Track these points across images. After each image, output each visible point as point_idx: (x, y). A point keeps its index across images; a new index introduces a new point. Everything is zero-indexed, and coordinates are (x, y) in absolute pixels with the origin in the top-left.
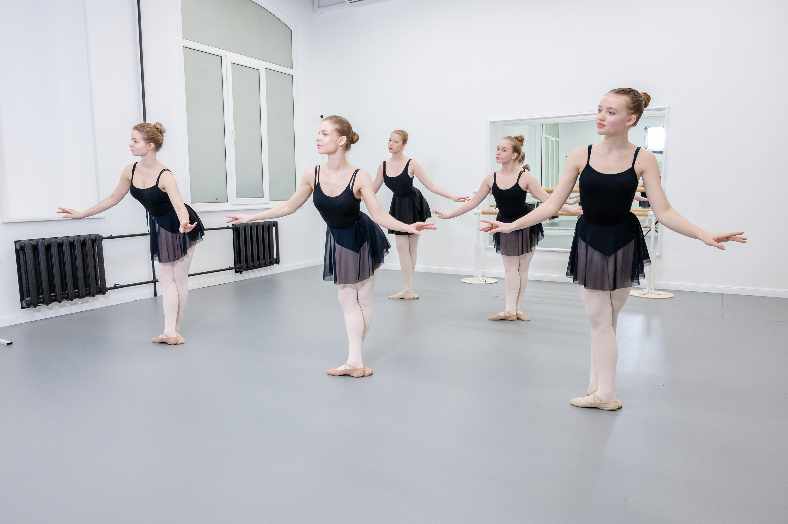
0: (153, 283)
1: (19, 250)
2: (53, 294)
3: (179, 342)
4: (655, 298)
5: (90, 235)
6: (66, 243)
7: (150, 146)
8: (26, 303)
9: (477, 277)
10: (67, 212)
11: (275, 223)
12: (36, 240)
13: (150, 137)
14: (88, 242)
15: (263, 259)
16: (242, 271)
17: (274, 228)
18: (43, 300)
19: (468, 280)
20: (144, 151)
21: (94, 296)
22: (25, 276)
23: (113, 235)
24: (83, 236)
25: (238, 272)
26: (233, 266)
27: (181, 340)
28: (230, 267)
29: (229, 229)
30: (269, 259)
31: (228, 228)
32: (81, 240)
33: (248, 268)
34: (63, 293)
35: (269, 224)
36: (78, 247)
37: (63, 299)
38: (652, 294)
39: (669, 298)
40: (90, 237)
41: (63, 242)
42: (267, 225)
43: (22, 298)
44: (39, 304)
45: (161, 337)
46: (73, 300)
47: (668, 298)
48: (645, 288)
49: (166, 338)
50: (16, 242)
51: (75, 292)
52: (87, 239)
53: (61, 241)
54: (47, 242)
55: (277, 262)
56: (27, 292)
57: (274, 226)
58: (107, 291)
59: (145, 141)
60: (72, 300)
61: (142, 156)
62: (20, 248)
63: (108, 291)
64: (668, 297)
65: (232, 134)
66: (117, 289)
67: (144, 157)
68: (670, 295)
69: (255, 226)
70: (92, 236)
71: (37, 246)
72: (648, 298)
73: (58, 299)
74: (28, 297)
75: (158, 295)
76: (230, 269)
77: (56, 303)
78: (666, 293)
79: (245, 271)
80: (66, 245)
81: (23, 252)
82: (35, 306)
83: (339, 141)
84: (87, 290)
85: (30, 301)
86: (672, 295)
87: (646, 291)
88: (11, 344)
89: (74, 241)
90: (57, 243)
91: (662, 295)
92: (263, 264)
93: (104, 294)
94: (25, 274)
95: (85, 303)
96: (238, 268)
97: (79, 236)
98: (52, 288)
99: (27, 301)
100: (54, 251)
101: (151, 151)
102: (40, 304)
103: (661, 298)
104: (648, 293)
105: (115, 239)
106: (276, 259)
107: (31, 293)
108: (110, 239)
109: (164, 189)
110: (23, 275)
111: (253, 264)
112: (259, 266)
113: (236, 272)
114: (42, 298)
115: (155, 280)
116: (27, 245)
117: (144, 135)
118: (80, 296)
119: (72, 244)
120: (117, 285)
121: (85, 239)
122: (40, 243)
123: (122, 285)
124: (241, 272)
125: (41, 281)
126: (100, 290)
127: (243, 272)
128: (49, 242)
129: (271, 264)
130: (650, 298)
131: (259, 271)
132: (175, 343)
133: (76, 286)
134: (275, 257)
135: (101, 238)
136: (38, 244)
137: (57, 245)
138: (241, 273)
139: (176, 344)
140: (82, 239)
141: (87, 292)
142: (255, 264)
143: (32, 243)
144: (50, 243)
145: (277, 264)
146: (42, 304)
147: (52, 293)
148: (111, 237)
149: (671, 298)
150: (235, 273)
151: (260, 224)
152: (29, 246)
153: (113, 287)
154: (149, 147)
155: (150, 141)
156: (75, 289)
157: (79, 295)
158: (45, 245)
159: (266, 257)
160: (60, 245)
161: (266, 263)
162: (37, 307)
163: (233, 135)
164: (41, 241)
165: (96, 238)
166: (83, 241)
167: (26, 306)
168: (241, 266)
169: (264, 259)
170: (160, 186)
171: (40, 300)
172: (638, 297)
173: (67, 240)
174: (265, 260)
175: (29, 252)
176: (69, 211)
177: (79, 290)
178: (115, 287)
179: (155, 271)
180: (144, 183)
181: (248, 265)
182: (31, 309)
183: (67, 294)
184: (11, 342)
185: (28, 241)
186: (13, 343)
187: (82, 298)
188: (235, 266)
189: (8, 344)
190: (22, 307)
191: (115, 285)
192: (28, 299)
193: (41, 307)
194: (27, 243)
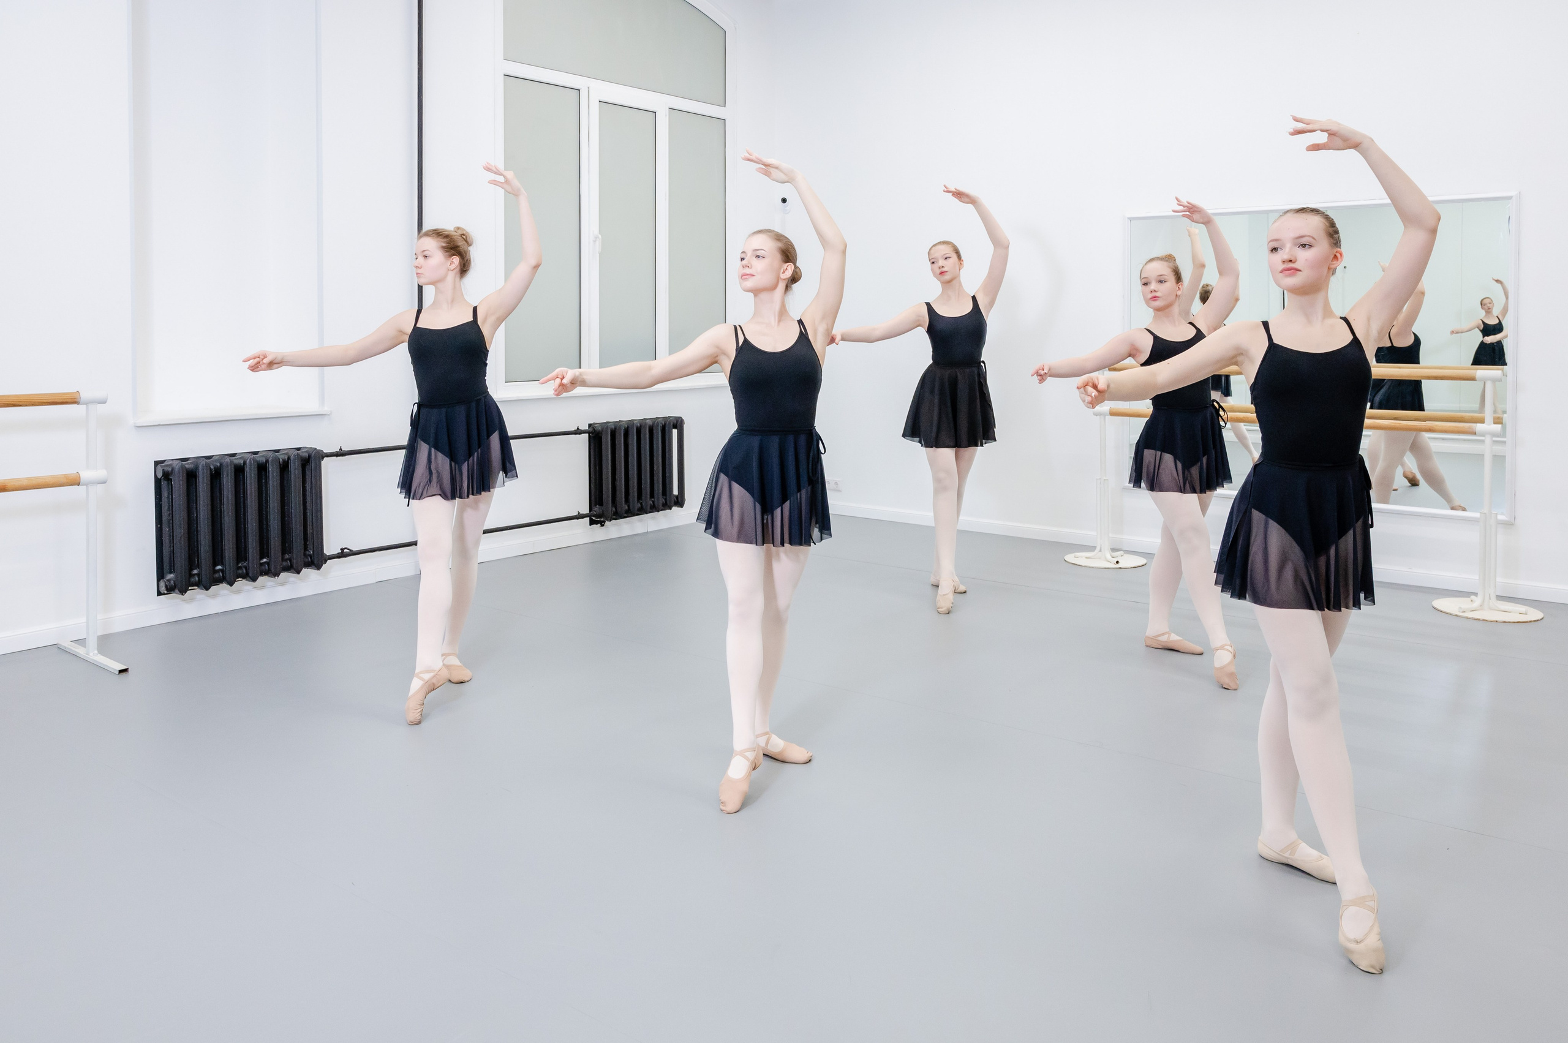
1: (162, 481)
2: (219, 567)
4: (1497, 621)
5: (298, 449)
6: (251, 465)
7: (452, 263)
8: (166, 586)
9: (1100, 551)
11: (677, 422)
12: (194, 460)
13: (451, 245)
14: (294, 463)
15: (649, 496)
16: (604, 522)
17: (675, 432)
18: (199, 579)
19: (1082, 557)
20: (441, 273)
21: (298, 572)
22: (169, 530)
23: (345, 449)
24: (286, 452)
25: (597, 524)
26: (586, 511)
28: (579, 513)
29: (580, 434)
30: (663, 495)
31: (578, 432)
32: (281, 460)
33: (617, 516)
34: (240, 565)
35: (665, 424)
36: (273, 473)
37: (238, 578)
38: (1491, 609)
39: (1530, 622)
40: (298, 455)
41: (245, 463)
42: (661, 426)
43: (160, 576)
44: (190, 588)
46: (256, 581)
47: (1527, 622)
48: (1476, 594)
50: (157, 463)
51: (262, 564)
52: (292, 457)
53: (242, 462)
54: (215, 463)
55: (679, 502)
56: (170, 564)
57: (675, 427)
58: (326, 562)
59: (443, 252)
60: (254, 580)
62: (163, 476)
63: (328, 561)
64: (1529, 620)
65: (595, 241)
66: (346, 557)
67: (439, 285)
68: (1535, 614)
69: (635, 428)
70: (302, 452)
71: (196, 472)
72: (1479, 620)
73: (227, 578)
74: (171, 573)
76: (580, 516)
77: (224, 585)
78: (1522, 608)
79: (611, 520)
80: (250, 469)
81: (168, 483)
82: (183, 591)
83: (782, 271)
84: (286, 560)
85: (176, 581)
86: (1537, 615)
87: (1477, 601)
88: (125, 670)
89: (267, 461)
90: (233, 466)
91: (1515, 612)
92: (649, 507)
93: (319, 567)
94: (169, 527)
95: (282, 584)
96: (597, 516)
97: (277, 451)
98: (217, 556)
99: (169, 581)
100: (227, 482)
101: (454, 272)
102: (192, 588)
103: (1510, 622)
104: (1481, 607)
105: (347, 456)
106: (677, 497)
107: (178, 565)
108: (338, 457)
110: (166, 530)
111: (627, 508)
112: (642, 511)
113: (592, 522)
114: (198, 575)
116: (176, 470)
118: (272, 572)
119: (262, 468)
120: (346, 550)
121: (289, 458)
122: (200, 467)
123: (354, 549)
124: (602, 524)
125: (197, 541)
126: (311, 560)
127: (607, 523)
128: (218, 464)
129: (667, 506)
130: (1483, 620)
131: (640, 521)
133: (264, 552)
134: (676, 492)
135: (318, 456)
136: (197, 467)
137: (233, 469)
138: (602, 526)
140: (283, 457)
141: (284, 563)
142: (631, 507)
143: (187, 466)
144: (221, 464)
145: (678, 507)
146: (196, 588)
147: (218, 565)
148: (341, 454)
149: (1534, 621)
150: (590, 525)
151: (646, 423)
152: (179, 472)
153: (338, 553)
154: (450, 264)
155: (452, 252)
156: (261, 558)
157: (270, 569)
158: (211, 470)
159: (655, 492)
160: (239, 470)
161: (656, 504)
163: (597, 243)
164: (203, 462)
165: (310, 456)
166: (284, 460)
167: (166, 592)
168: (603, 510)
169: (652, 495)
171: (192, 580)
172: (1456, 616)
173: (255, 459)
174: (653, 498)
175: (179, 484)
177: (270, 560)
178: (343, 554)
181: (616, 509)
182: (175, 597)
183: (246, 568)
184: (127, 668)
185: (179, 461)
186: (130, 670)
187: (275, 576)
188: (590, 510)
189: (121, 671)
190: (159, 594)
191: (342, 549)
192: (171, 576)
193: (195, 593)
194: (177, 466)
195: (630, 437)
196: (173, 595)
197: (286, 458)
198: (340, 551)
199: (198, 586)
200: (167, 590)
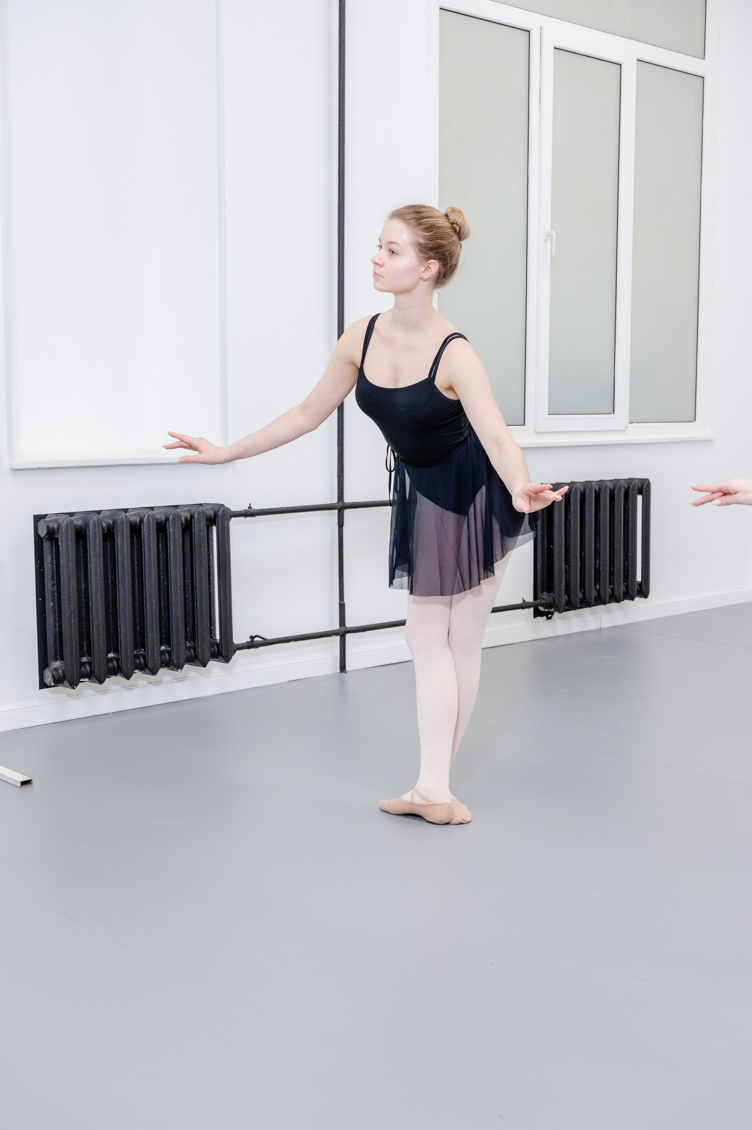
0: (338, 637)
1: (44, 541)
2: (111, 655)
3: (458, 819)
5: (200, 505)
6: (148, 524)
7: (427, 268)
8: (53, 677)
10: (190, 446)
11: (642, 486)
12: (83, 515)
13: (432, 244)
14: (198, 522)
16: (552, 614)
17: (640, 498)
18: (91, 670)
20: (408, 281)
21: (206, 664)
22: (54, 604)
23: (256, 507)
24: (188, 508)
25: (542, 616)
26: (530, 599)
27: (462, 813)
28: (524, 601)
30: (624, 582)
32: (183, 519)
33: (570, 606)
34: (138, 653)
35: (628, 488)
36: (175, 533)
37: (135, 670)
40: (202, 512)
41: (141, 521)
42: (623, 490)
43: (43, 664)
44: (82, 680)
45: (407, 797)
46: (156, 674)
49: (423, 802)
50: (37, 519)
51: (162, 653)
52: (196, 516)
53: (138, 520)
54: (108, 520)
55: (643, 591)
56: (55, 648)
57: (640, 492)
58: (235, 652)
59: (417, 251)
60: (153, 672)
61: (397, 293)
62: (47, 534)
63: (237, 651)
65: (546, 240)
66: (255, 648)
67: (402, 297)
70: (207, 509)
71: (85, 531)
73: (123, 668)
74: (56, 660)
75: (348, 668)
76: (524, 606)
77: (119, 678)
79: (562, 612)
80: (149, 529)
81: (51, 545)
82: (73, 684)
84: (190, 649)
85: (63, 671)
89: (167, 519)
90: (128, 524)
92: (608, 597)
93: (227, 660)
94: (54, 600)
95: (185, 680)
96: (543, 606)
97: (176, 507)
98: (112, 640)
99: (56, 670)
100: (123, 544)
101: (428, 282)
105: (257, 517)
106: (640, 585)
107: (67, 649)
108: (248, 518)
109: (451, 388)
110: (50, 604)
111: (581, 596)
113: (537, 614)
114: (90, 664)
115: (343, 629)
116: (63, 526)
117: (421, 236)
118: (173, 664)
119: (161, 528)
120: (256, 639)
121: (192, 517)
122: (89, 522)
123: (269, 637)
124: (548, 615)
125: (89, 620)
126: (219, 650)
127: (556, 615)
128: (111, 522)
129: (629, 596)
131: (593, 614)
132: (448, 821)
133: (165, 636)
134: (639, 578)
135: (226, 515)
136: (87, 525)
137: (128, 528)
138: (549, 618)
139: (448, 823)
140: (184, 514)
141: (188, 653)
142: (586, 596)
143: (75, 522)
144: (114, 521)
145: (642, 597)
146: (87, 680)
147: (110, 652)
148: (249, 513)
150: (535, 617)
151: (606, 487)
152: (66, 530)
153: (248, 642)
154: (423, 269)
155: (431, 254)
156: (162, 645)
157: (171, 660)
158: (103, 529)
159: (616, 577)
161: (616, 593)
162: (77, 685)
163: (549, 243)
164: (95, 517)
165: (216, 515)
166: (186, 519)
167: (53, 684)
168: (554, 599)
169: (611, 582)
170: (440, 382)
171: (83, 670)
173: (153, 517)
174: (613, 584)
175: (66, 544)
176: (196, 443)
177: (172, 647)
178: (252, 644)
179: (344, 604)
180: (396, 372)
181: (568, 597)
182: (62, 690)
183: (144, 657)
184: (30, 779)
185: (66, 515)
186: (33, 782)
187: (178, 669)
188: (536, 597)
189: (24, 783)
190: (43, 685)
191: (252, 638)
192: (56, 664)
193: (86, 686)
194: (64, 521)
195: (587, 502)
196: (60, 688)
197: (189, 516)
198: (250, 640)
199: (90, 679)
200: (55, 681)
